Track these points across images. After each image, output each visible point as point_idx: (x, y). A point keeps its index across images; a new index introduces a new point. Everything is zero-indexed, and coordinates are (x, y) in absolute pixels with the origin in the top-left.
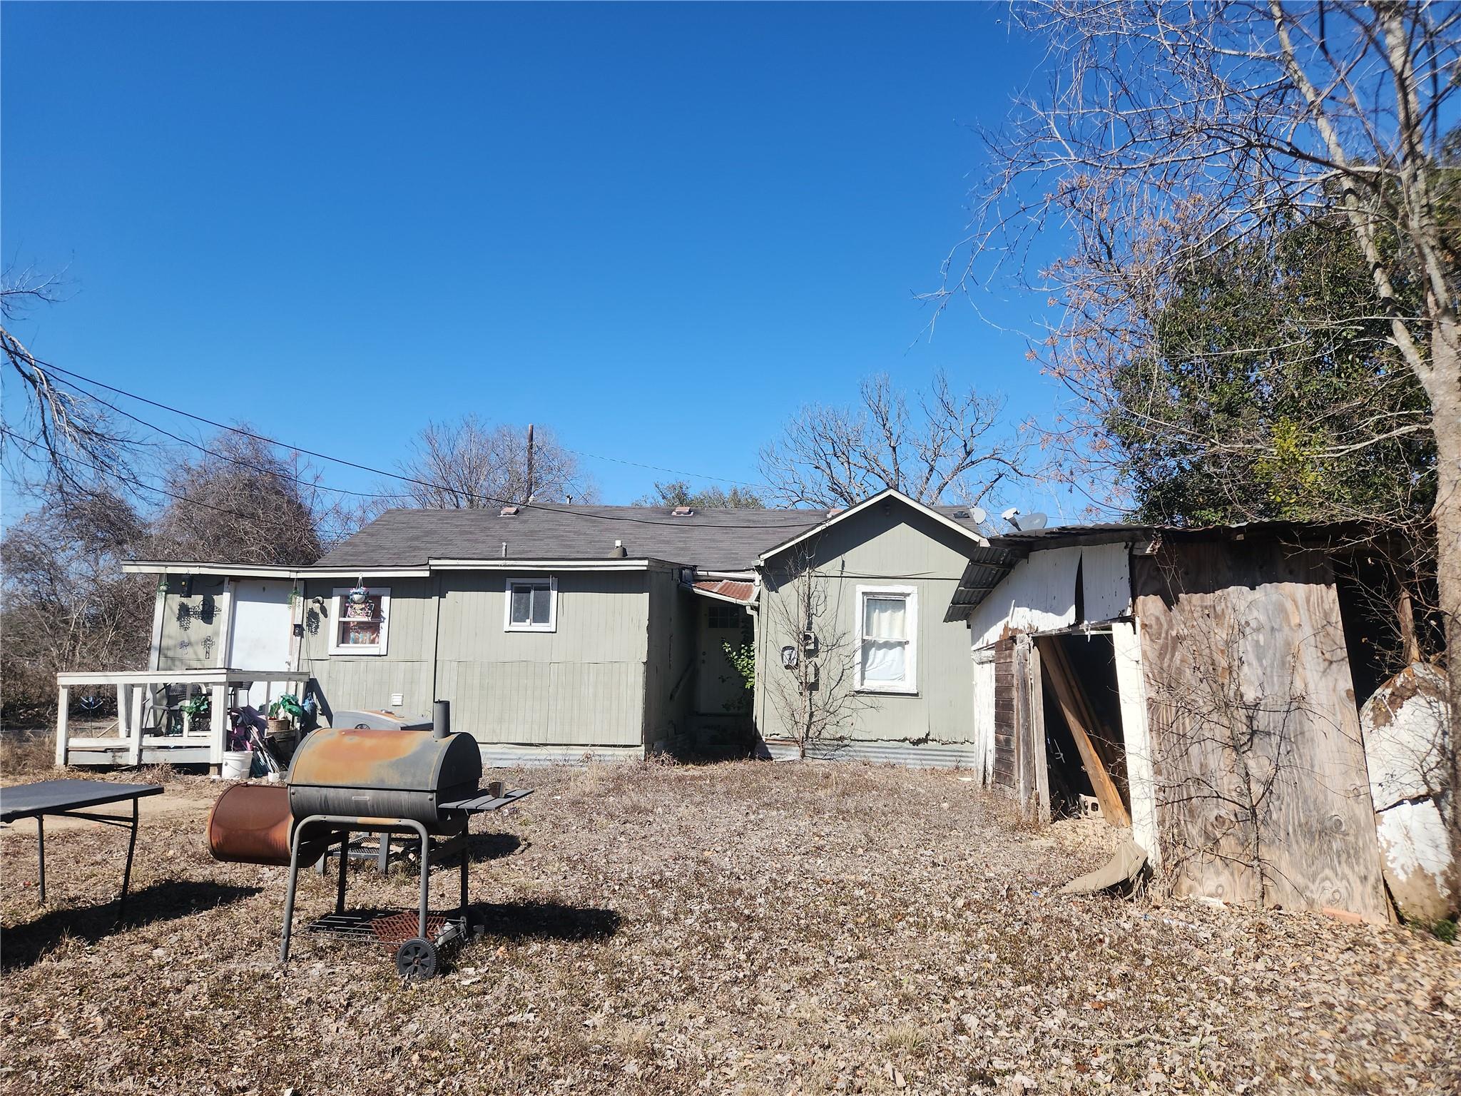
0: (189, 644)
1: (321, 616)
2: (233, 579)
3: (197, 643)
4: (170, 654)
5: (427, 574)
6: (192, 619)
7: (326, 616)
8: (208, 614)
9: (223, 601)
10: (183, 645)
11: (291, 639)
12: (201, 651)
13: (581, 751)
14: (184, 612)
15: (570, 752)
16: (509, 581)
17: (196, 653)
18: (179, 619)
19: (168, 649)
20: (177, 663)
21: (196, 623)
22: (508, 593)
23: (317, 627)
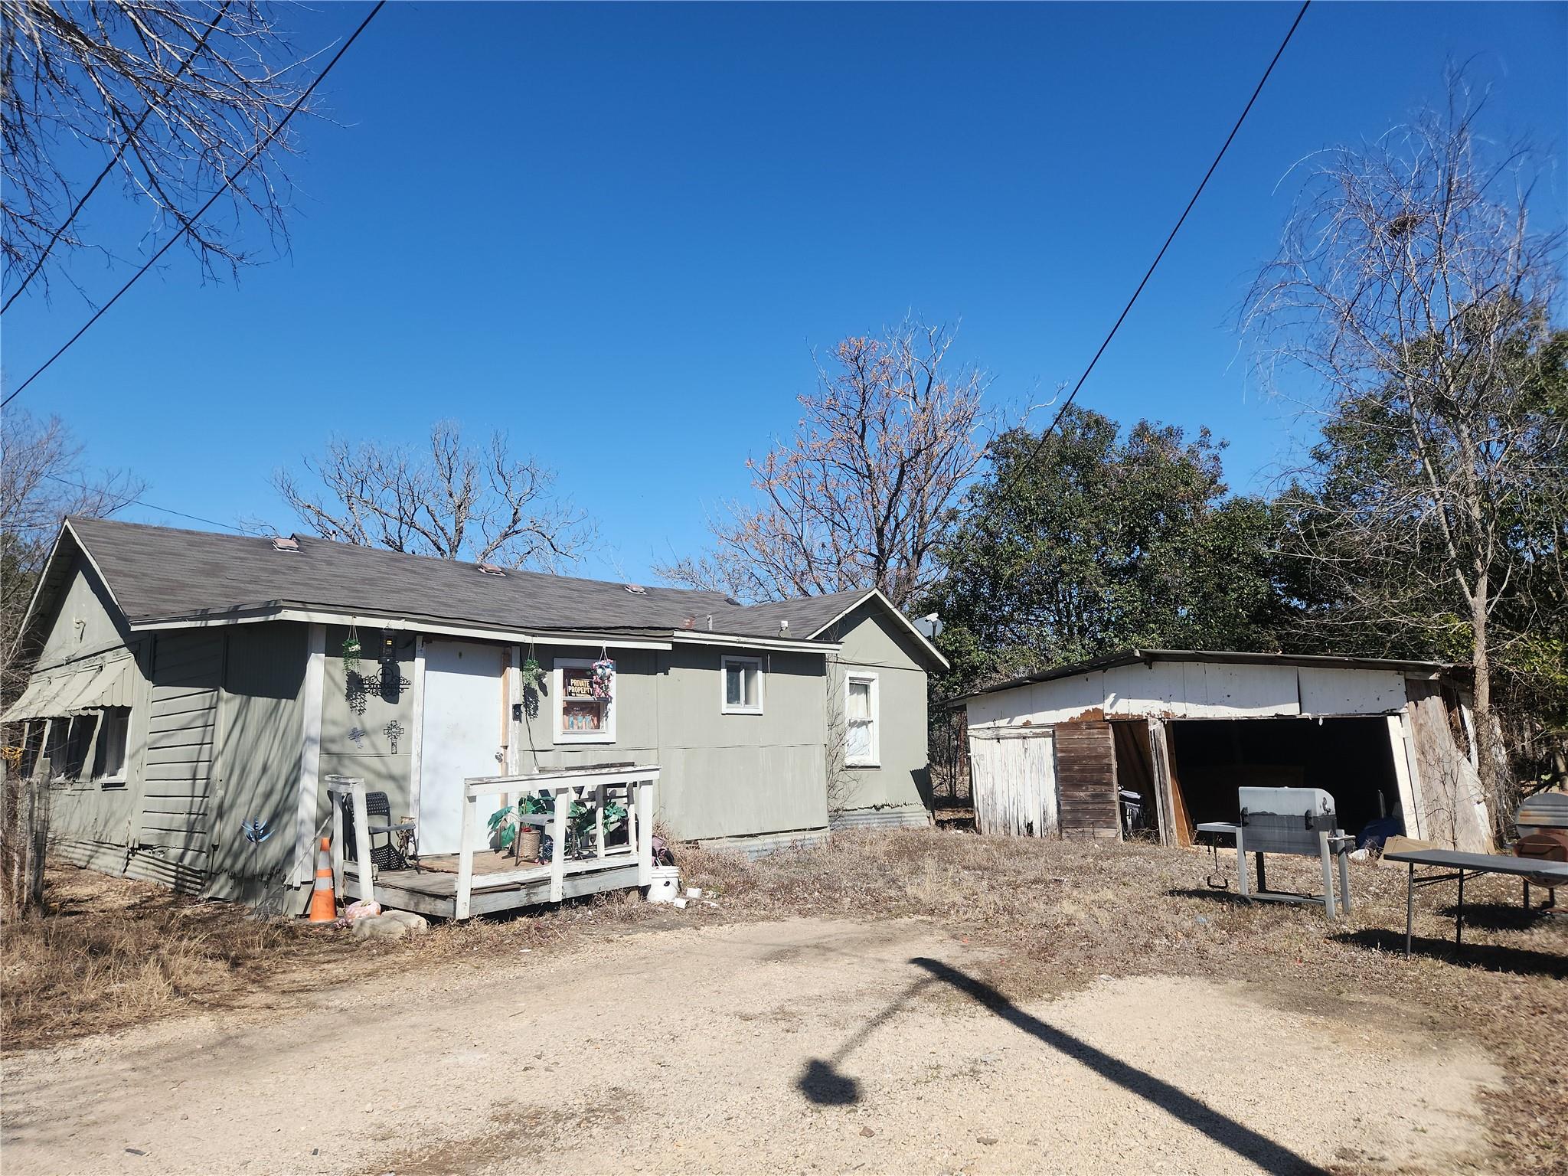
0: (364, 733)
1: (540, 693)
2: (428, 637)
3: (375, 731)
4: (335, 748)
5: (669, 647)
6: (368, 696)
7: (546, 694)
8: (391, 688)
9: (414, 669)
10: (355, 735)
11: (506, 725)
12: (383, 743)
13: (786, 839)
14: (356, 685)
15: (780, 839)
16: (724, 658)
17: (374, 746)
18: (348, 696)
19: (333, 741)
20: (346, 762)
21: (374, 703)
22: (724, 671)
23: (536, 708)
